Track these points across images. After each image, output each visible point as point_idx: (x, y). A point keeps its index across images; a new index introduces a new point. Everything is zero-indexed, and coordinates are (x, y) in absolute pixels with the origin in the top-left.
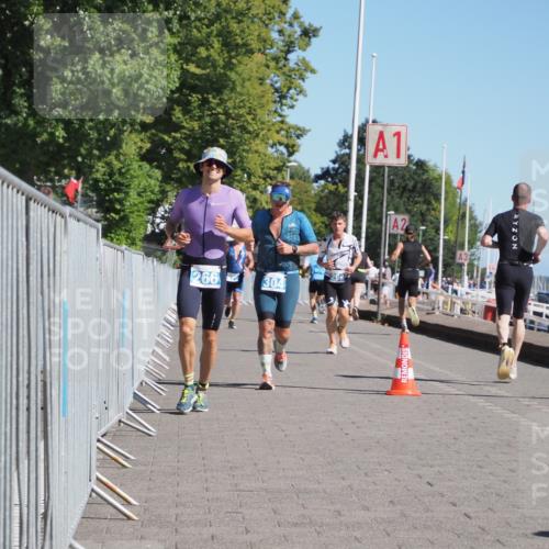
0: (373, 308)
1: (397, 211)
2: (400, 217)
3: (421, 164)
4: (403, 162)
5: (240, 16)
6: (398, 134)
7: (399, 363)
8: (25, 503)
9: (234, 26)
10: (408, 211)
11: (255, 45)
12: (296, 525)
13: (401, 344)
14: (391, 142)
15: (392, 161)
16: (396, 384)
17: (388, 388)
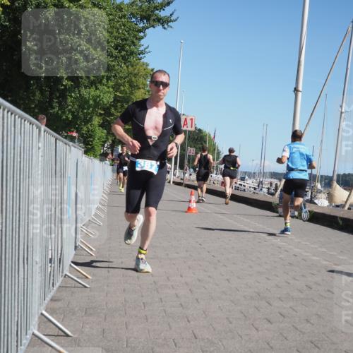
0: (182, 181)
1: (191, 147)
2: (192, 149)
3: (200, 130)
4: (193, 129)
5: (135, 75)
6: (192, 119)
7: (190, 201)
8: (53, 248)
9: (133, 79)
10: (195, 147)
11: (141, 86)
12: (152, 258)
13: (191, 194)
14: (189, 122)
15: (190, 129)
16: (189, 209)
17: (186, 210)
